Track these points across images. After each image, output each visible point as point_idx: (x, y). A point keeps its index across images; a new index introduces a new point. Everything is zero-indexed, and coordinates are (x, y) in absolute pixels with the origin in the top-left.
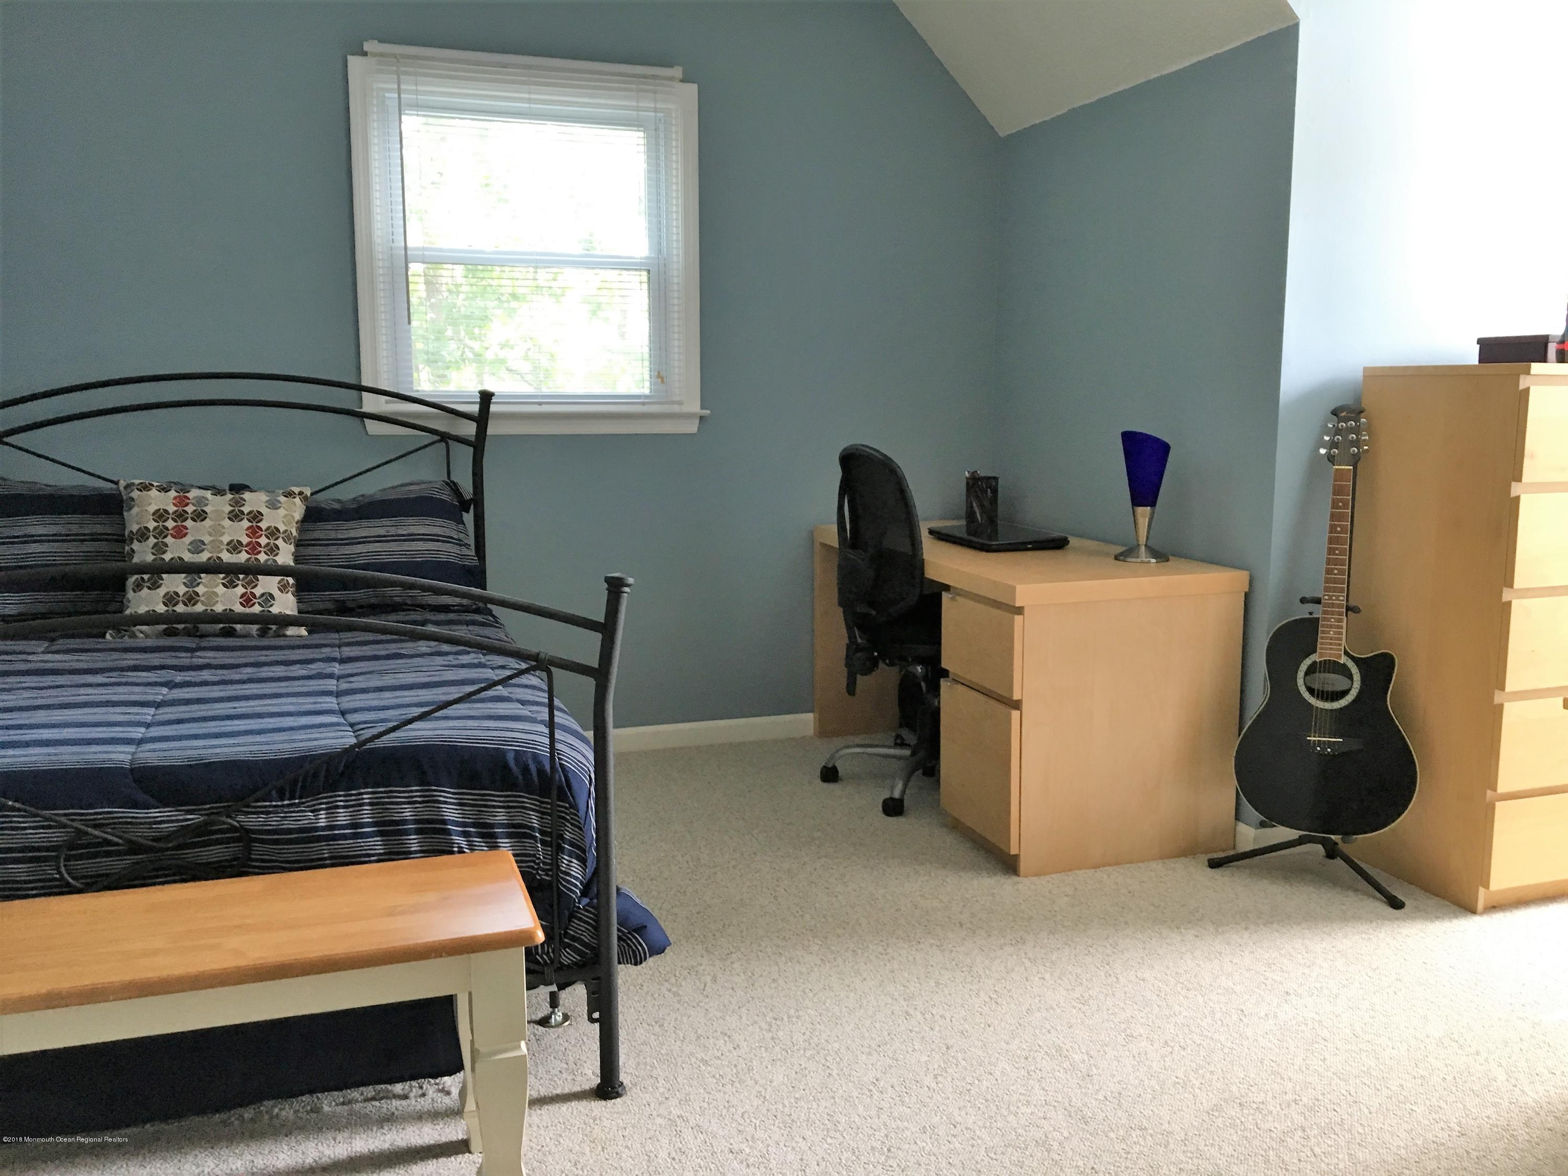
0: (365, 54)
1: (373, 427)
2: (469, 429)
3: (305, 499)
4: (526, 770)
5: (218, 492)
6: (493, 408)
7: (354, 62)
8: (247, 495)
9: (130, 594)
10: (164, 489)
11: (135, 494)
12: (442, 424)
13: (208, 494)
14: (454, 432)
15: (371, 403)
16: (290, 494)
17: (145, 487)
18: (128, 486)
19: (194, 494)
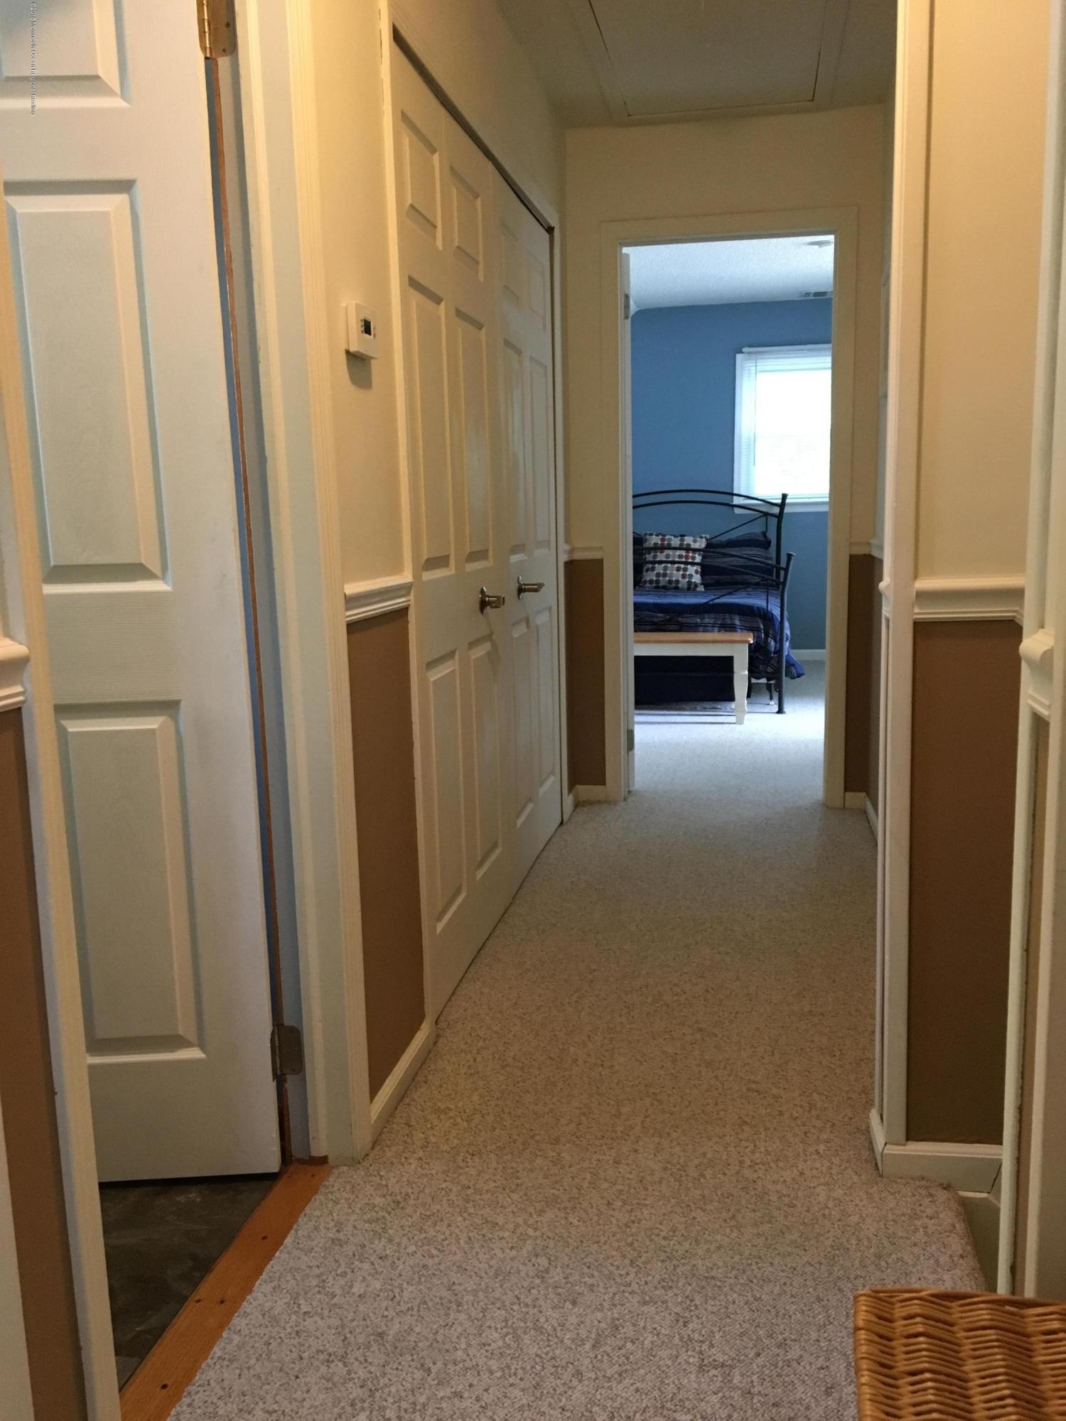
0: (742, 353)
1: (737, 511)
2: (776, 510)
3: (707, 539)
4: (760, 611)
5: (675, 536)
6: (787, 501)
7: (739, 357)
8: (686, 538)
9: (644, 573)
10: (657, 535)
11: (648, 537)
12: (764, 509)
13: (672, 537)
14: (770, 512)
15: (737, 501)
16: (701, 537)
17: (651, 535)
18: (645, 534)
19: (667, 537)
